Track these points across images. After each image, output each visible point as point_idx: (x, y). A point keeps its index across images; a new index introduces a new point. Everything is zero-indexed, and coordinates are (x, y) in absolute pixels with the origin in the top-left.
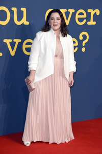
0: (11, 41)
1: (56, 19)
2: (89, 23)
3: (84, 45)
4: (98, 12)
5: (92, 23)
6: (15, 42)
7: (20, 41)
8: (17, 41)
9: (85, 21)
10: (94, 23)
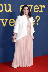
0: (3, 19)
1: (26, 10)
2: (40, 12)
3: (37, 22)
4: (44, 6)
5: (41, 11)
6: (6, 20)
7: (8, 19)
8: (7, 20)
9: (38, 10)
10: (42, 12)
